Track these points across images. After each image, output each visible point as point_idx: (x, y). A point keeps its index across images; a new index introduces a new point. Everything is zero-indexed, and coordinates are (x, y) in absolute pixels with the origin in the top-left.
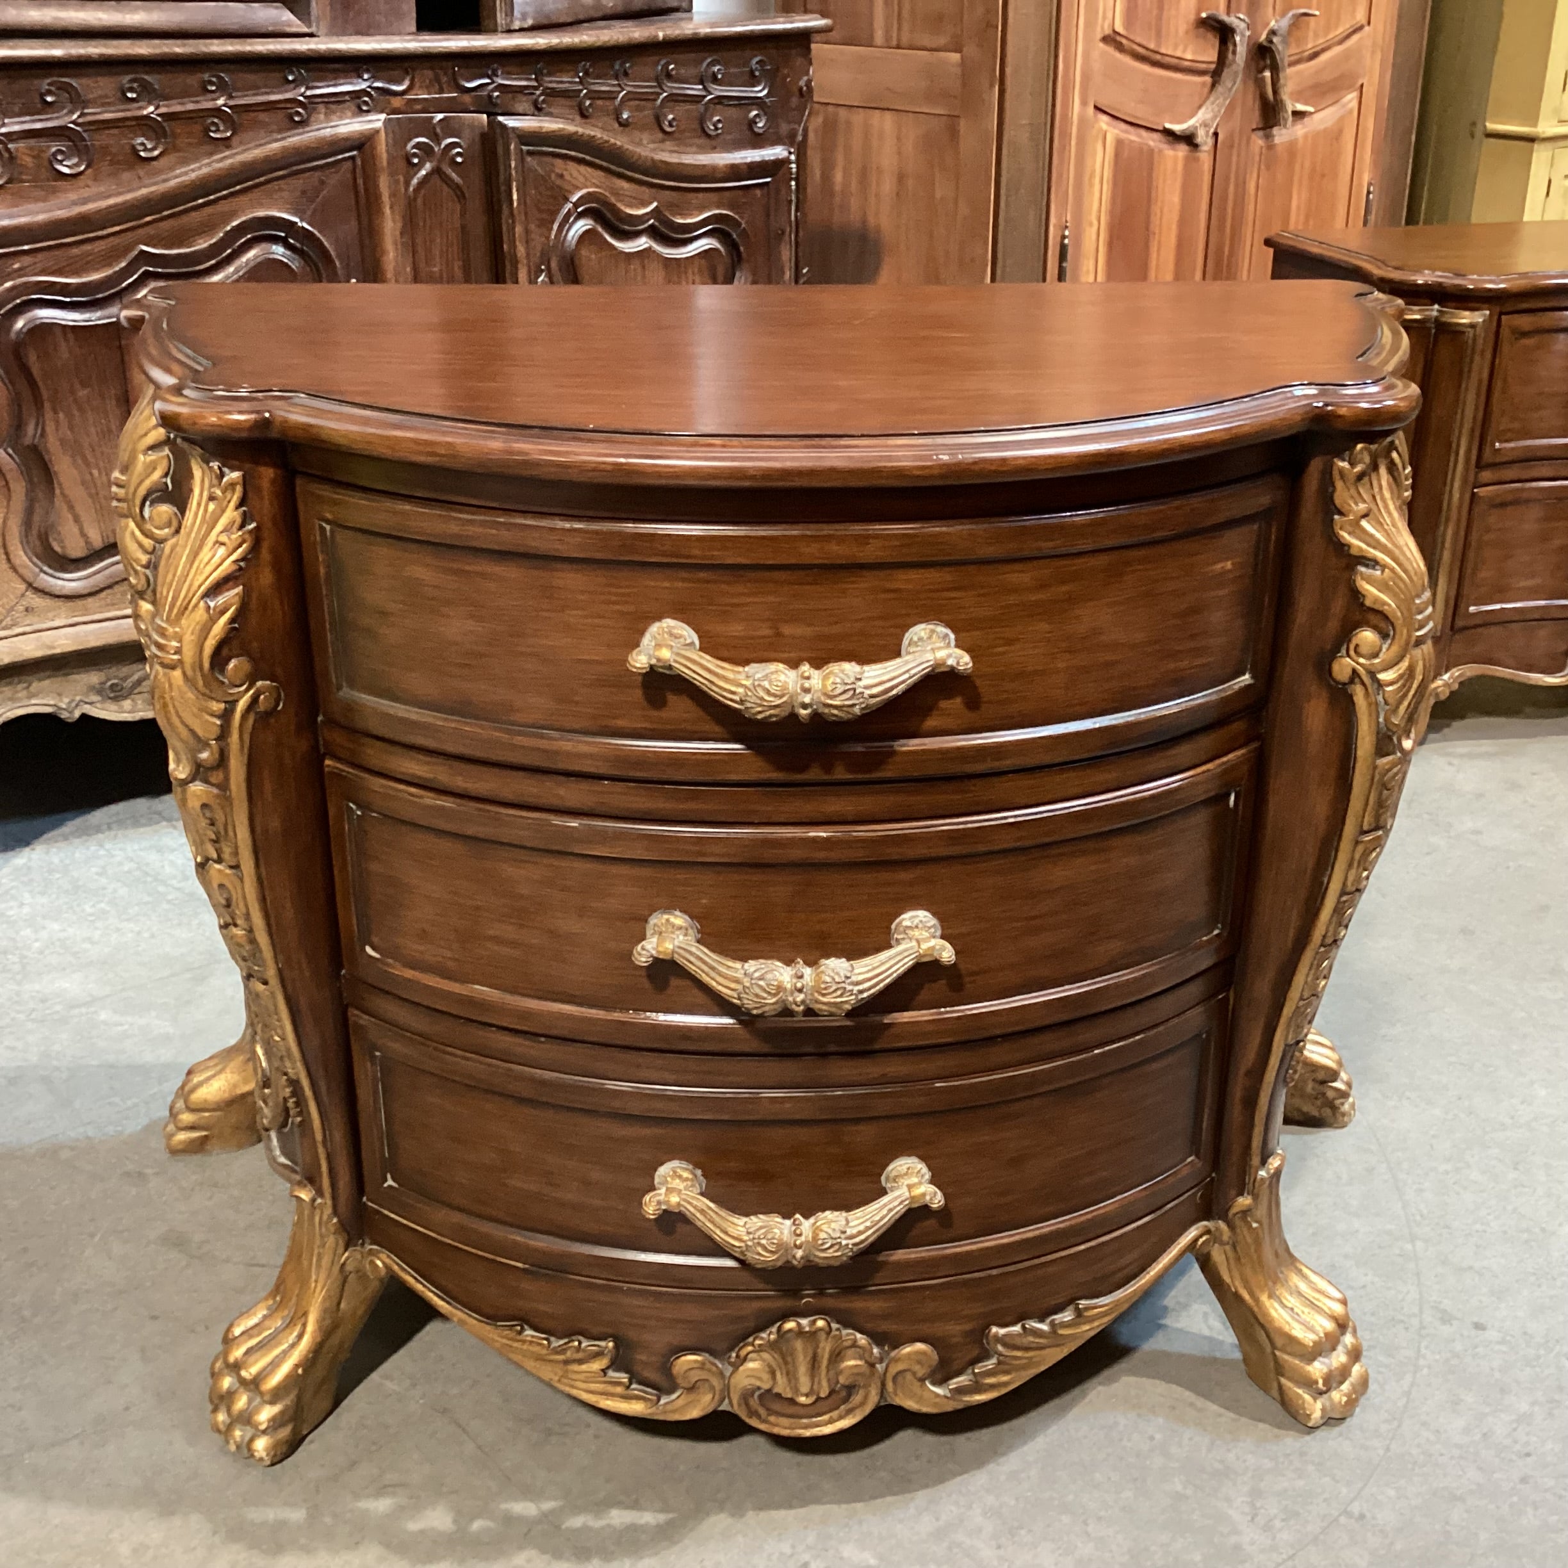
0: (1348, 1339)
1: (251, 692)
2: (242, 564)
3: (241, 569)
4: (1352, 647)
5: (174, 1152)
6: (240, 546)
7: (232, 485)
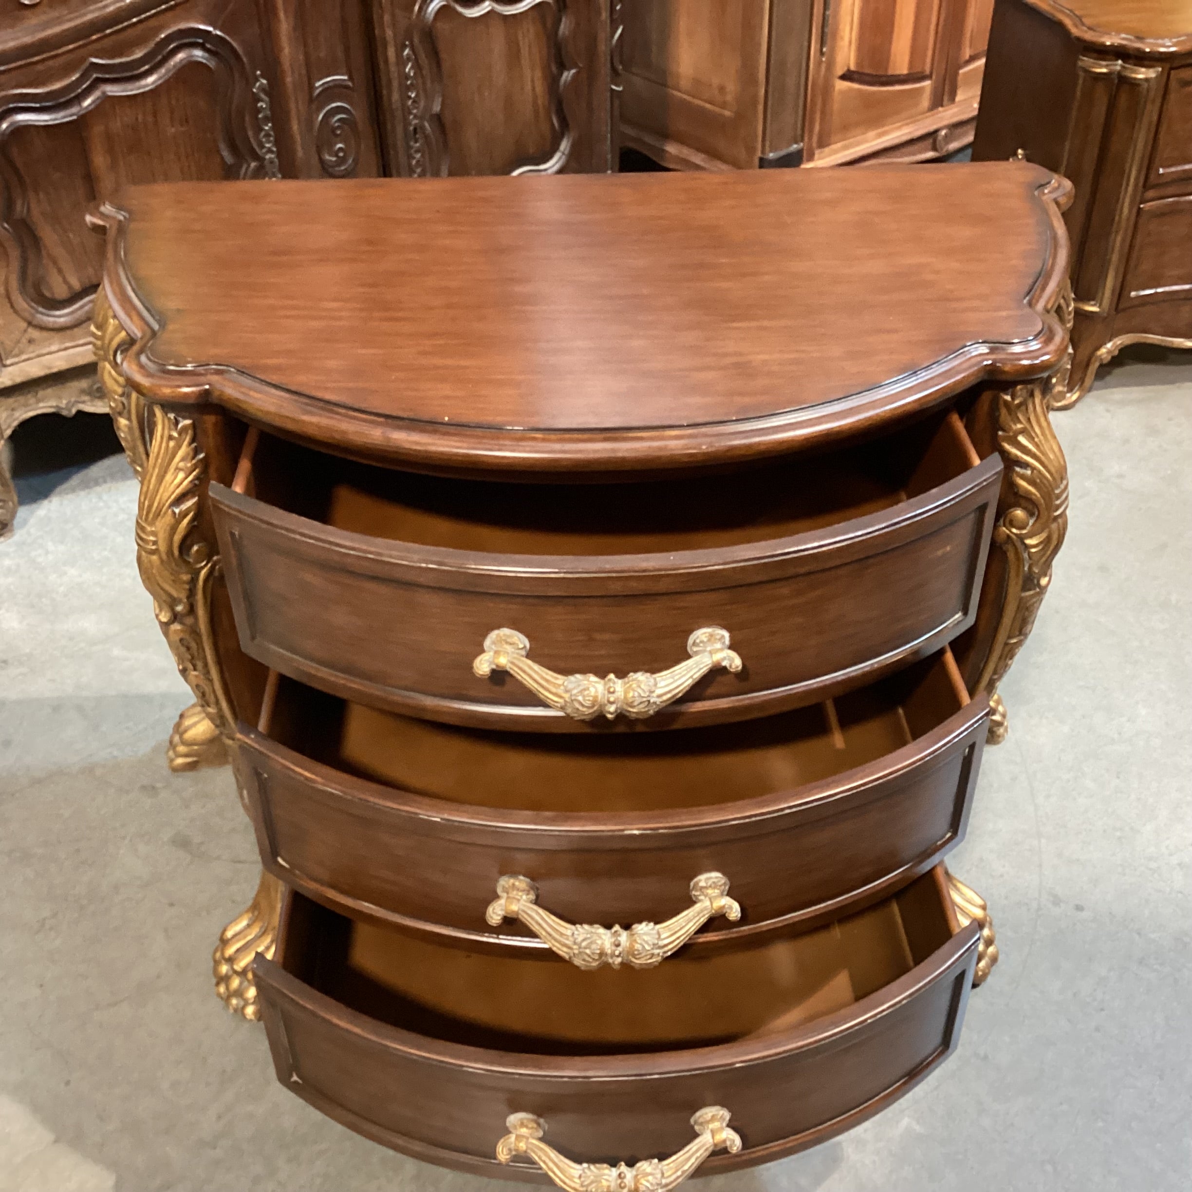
0: (986, 932)
1: (209, 565)
2: (197, 482)
3: (195, 485)
4: (1007, 520)
5: (175, 770)
6: (194, 470)
7: (185, 429)
